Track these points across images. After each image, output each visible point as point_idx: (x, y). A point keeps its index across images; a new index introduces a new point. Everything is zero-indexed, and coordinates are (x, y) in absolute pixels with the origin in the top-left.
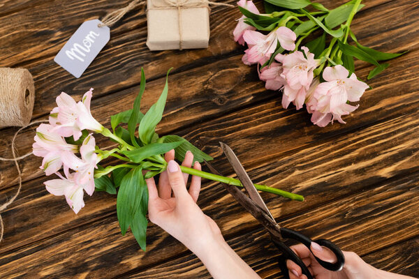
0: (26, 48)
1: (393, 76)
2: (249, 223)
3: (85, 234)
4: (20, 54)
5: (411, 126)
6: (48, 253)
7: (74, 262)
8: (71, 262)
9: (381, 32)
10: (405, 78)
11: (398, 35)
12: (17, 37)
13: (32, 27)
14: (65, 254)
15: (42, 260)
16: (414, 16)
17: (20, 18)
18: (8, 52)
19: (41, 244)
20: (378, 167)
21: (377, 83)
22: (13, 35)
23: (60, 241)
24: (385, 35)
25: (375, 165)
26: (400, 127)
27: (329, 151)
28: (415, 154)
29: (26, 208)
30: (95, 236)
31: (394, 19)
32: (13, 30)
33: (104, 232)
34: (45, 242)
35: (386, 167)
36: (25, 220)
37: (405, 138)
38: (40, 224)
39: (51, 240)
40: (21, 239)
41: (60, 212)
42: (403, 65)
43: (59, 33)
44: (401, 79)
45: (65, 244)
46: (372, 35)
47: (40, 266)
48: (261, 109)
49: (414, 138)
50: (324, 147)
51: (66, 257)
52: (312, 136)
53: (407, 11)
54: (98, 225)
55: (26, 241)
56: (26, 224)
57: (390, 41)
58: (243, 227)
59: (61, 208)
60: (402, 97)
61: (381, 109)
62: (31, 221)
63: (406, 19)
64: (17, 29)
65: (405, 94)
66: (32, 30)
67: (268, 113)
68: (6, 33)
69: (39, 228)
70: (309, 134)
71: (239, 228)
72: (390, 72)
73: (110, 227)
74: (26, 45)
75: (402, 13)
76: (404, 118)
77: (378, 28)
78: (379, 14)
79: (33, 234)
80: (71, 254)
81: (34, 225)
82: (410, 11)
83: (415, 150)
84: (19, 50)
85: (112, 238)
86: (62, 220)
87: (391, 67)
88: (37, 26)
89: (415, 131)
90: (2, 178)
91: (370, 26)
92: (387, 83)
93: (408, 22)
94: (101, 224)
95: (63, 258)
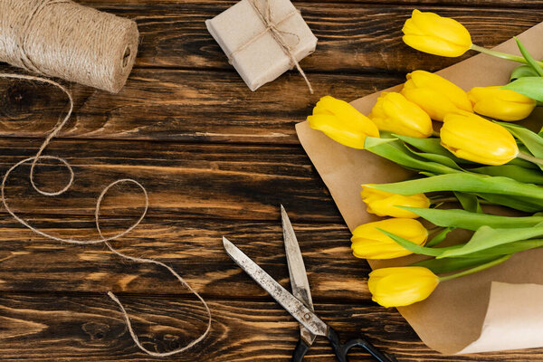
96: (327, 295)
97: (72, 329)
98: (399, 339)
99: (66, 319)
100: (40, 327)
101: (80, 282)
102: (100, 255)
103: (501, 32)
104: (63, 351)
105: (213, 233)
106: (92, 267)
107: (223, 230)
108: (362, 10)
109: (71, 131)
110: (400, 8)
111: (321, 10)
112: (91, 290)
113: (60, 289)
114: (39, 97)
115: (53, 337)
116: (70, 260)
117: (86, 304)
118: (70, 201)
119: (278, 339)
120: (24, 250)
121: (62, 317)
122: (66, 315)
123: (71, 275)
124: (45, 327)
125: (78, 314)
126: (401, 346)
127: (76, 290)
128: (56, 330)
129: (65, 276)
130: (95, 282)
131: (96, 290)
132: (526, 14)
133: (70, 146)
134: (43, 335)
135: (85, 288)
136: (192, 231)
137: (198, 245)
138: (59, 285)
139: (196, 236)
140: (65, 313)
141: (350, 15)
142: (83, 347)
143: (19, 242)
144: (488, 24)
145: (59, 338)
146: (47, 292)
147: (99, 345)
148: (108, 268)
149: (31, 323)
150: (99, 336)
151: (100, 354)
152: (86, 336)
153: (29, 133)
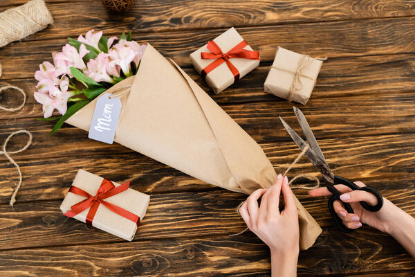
0: (79, 27)
1: (337, 109)
2: (198, 185)
3: (79, 161)
4: (74, 30)
5: (340, 148)
6: (49, 168)
7: (65, 178)
8: (63, 178)
9: (337, 76)
10: (346, 113)
11: (349, 81)
12: (75, 18)
13: (88, 15)
14: (60, 172)
15: (43, 171)
16: (364, 71)
17: (81, 6)
18: (66, 27)
19: (46, 160)
20: (306, 170)
21: (324, 111)
22: (73, 17)
23: (60, 162)
24: (339, 79)
25: (304, 168)
26: (331, 147)
27: (272, 150)
28: (337, 169)
29: (44, 133)
30: (86, 165)
31: (350, 69)
32: (74, 13)
33: (93, 163)
34: (49, 160)
35: (312, 172)
36: (41, 142)
37: (333, 156)
38: (50, 146)
39: (54, 159)
40: (33, 153)
41: (65, 142)
42: (346, 103)
43: (104, 23)
44: (342, 113)
45: (63, 164)
46: (329, 77)
47: (41, 175)
48: (232, 108)
49: (339, 157)
50: (270, 146)
51: (61, 174)
52: (263, 136)
53: (360, 66)
54: (90, 158)
55: (36, 156)
56: (41, 144)
57: (341, 84)
58: (193, 187)
59: (68, 139)
60: (339, 126)
61: (321, 130)
62: (44, 143)
63: (357, 72)
64: (77, 13)
65: (342, 124)
66: (87, 16)
67: (236, 113)
68: (68, 14)
69: (48, 149)
70: (262, 134)
71: (190, 187)
72: (335, 106)
73: (98, 162)
74: (80, 25)
75: (356, 67)
76: (336, 141)
77: (335, 73)
78: (338, 63)
79: (44, 152)
80: (65, 172)
81: (46, 146)
82: (363, 67)
83: (338, 166)
84: (74, 27)
85: (97, 169)
86: (66, 148)
87: (337, 102)
88: (91, 14)
89: (342, 152)
90: (34, 108)
91: (329, 71)
92: (331, 113)
93: (359, 74)
94: (92, 158)
95: (59, 174)
96: (183, 188)
97: (37, 221)
98: (225, 208)
99: (32, 216)
100: (18, 221)
101: (40, 194)
102: (51, 179)
103: (269, 38)
104: (32, 234)
105: (115, 160)
106: (47, 186)
107: (121, 158)
108: (191, 34)
109: (31, 113)
110: (213, 31)
111: (168, 36)
112: (47, 198)
113: (28, 200)
114: (12, 96)
115: (26, 226)
116: (33, 183)
117: (44, 206)
118: (32, 151)
119: (157, 214)
120: (7, 180)
121: (30, 214)
122: (32, 213)
123: (34, 191)
124: (21, 221)
125: (39, 212)
126: (228, 211)
127: (38, 199)
128: (27, 222)
129: (31, 192)
130: (49, 194)
131: (50, 198)
132: (282, 28)
133: (30, 121)
134: (20, 226)
135: (43, 197)
136: (103, 161)
137: (107, 168)
138: (28, 198)
139: (105, 163)
140: (32, 212)
141: (185, 37)
142: (43, 230)
143: (3, 176)
144: (262, 35)
145: (30, 226)
146: (22, 202)
147: (53, 228)
148: (56, 185)
149: (12, 220)
150: (52, 223)
151: (53, 233)
152: (44, 224)
153: (6, 116)
